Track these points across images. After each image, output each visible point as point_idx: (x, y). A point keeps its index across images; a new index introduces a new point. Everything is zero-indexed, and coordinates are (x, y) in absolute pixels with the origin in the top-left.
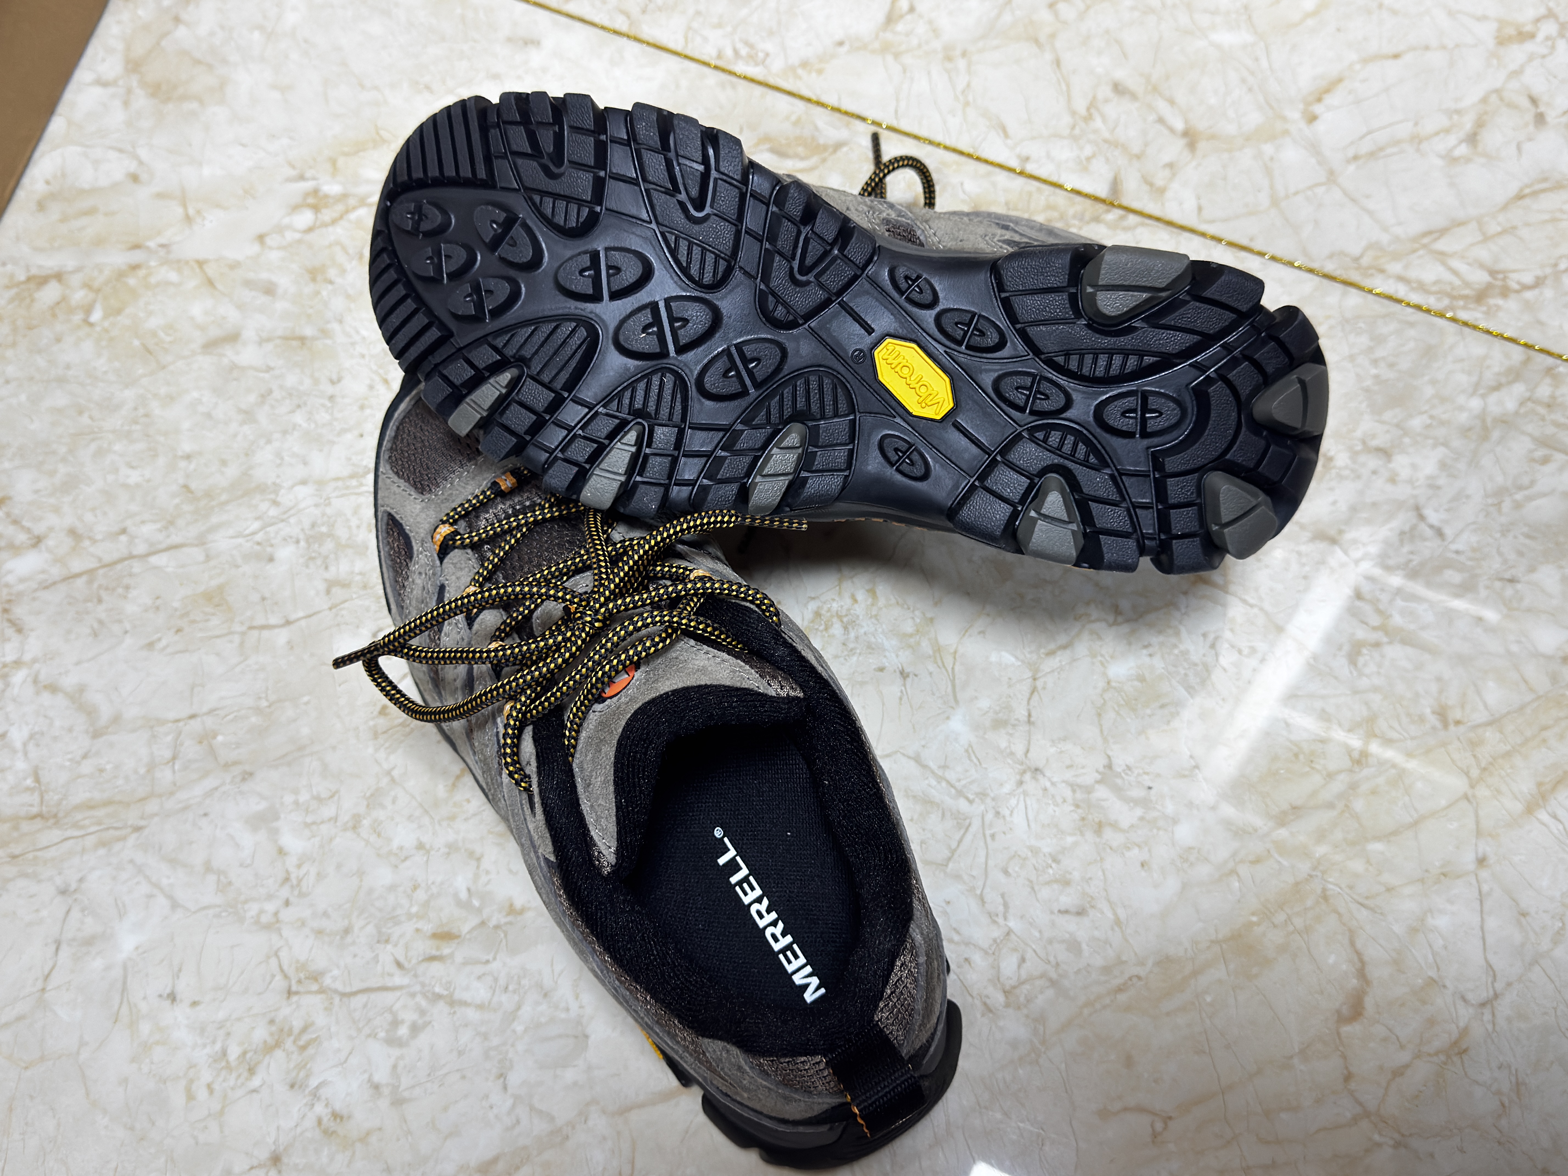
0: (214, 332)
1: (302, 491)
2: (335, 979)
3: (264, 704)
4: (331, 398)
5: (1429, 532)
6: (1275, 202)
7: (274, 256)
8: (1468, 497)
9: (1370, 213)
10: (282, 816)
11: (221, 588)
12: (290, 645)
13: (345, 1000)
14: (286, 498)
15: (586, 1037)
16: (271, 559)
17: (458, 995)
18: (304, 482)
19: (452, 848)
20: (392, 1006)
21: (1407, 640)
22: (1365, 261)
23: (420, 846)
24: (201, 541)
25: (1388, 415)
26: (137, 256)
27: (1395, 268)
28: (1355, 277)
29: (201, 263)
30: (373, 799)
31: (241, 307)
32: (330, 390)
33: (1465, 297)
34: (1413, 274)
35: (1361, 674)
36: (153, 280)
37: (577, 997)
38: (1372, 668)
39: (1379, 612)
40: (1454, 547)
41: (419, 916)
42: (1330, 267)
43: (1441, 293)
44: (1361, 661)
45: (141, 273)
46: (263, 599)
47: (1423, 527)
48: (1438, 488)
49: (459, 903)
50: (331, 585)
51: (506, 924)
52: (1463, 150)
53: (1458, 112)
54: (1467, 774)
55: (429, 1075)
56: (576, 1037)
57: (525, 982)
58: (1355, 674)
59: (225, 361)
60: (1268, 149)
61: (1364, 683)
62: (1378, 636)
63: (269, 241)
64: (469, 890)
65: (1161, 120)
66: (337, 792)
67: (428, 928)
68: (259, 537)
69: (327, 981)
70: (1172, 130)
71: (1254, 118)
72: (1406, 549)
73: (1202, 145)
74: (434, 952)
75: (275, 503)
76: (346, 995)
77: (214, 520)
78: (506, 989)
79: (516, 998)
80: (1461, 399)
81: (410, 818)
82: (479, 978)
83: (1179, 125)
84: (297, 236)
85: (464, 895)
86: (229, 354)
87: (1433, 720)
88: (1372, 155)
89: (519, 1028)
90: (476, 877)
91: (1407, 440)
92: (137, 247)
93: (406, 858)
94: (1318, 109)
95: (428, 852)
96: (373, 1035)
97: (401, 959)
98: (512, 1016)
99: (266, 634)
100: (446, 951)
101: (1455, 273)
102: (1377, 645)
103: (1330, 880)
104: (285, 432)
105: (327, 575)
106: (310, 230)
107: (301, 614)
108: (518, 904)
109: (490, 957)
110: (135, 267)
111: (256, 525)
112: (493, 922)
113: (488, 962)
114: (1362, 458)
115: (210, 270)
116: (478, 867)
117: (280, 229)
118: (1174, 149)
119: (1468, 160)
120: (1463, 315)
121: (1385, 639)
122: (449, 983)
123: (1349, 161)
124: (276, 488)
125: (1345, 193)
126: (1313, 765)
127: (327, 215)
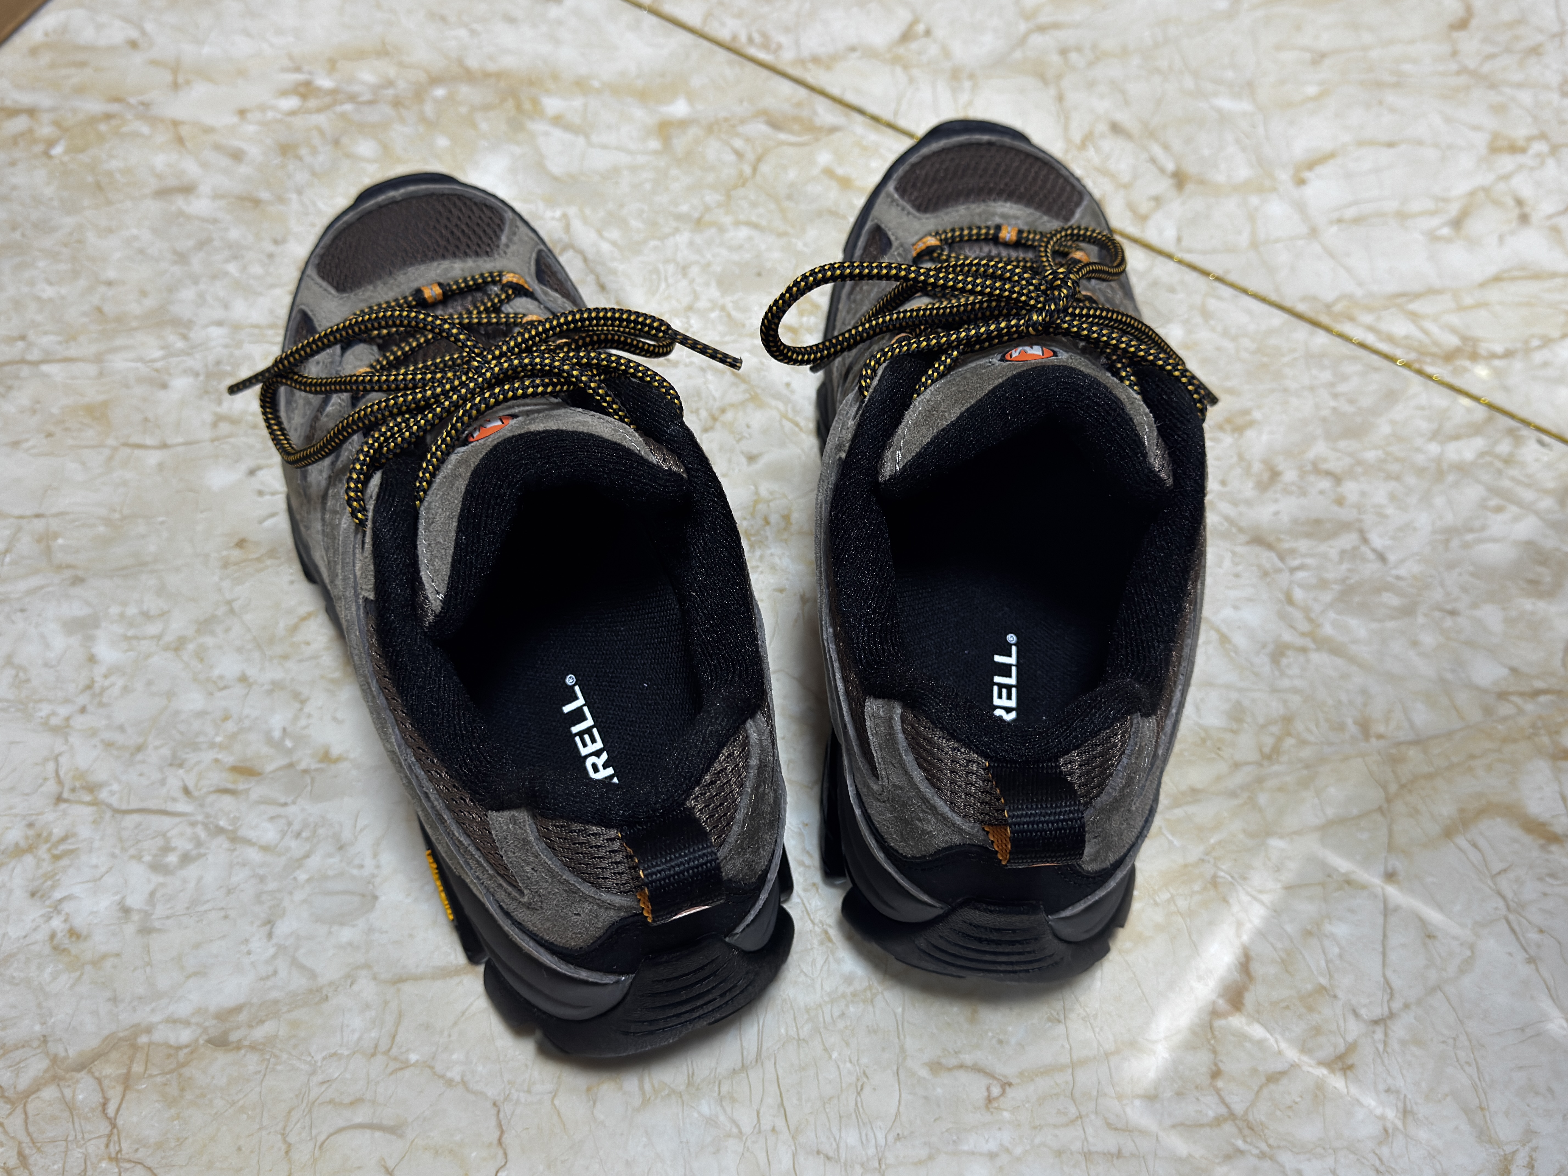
0: (172, 182)
1: (215, 332)
2: (112, 793)
3: (117, 516)
4: (271, 256)
5: (1371, 556)
6: (1254, 245)
7: (250, 129)
8: (1415, 529)
9: (1348, 270)
10: (104, 624)
11: (105, 404)
12: (161, 466)
13: (118, 816)
14: (196, 335)
15: (375, 898)
16: (164, 386)
17: (244, 832)
18: (220, 323)
19: (276, 686)
20: (168, 831)
21: (1335, 649)
22: (1338, 308)
23: (243, 679)
24: (98, 359)
25: (1342, 444)
26: (114, 108)
27: (1368, 319)
28: (1324, 319)
29: (176, 124)
30: (205, 625)
31: (205, 165)
32: (271, 248)
33: (1433, 355)
34: (1384, 326)
35: (1283, 674)
36: (124, 130)
37: (375, 855)
38: (1295, 671)
39: (1310, 620)
40: (1394, 572)
41: (221, 747)
42: (1301, 307)
43: (1409, 348)
44: (1284, 661)
45: (114, 122)
46: (146, 420)
47: (1364, 549)
48: (1386, 517)
49: (269, 740)
50: (220, 419)
51: (316, 770)
52: (1445, 231)
53: (1446, 200)
54: (1385, 787)
55: (188, 908)
56: (363, 896)
57: (321, 831)
58: (1277, 673)
59: (173, 208)
60: (1254, 200)
61: (1285, 683)
62: (1308, 642)
63: (249, 116)
64: (284, 730)
65: (1153, 160)
66: (168, 612)
67: (229, 759)
68: (159, 365)
69: (104, 795)
70: (1162, 170)
71: (1243, 172)
72: (1345, 566)
73: (1190, 187)
74: (230, 786)
75: (185, 337)
76: (119, 812)
77: (119, 342)
78: (298, 835)
79: (308, 846)
80: (1419, 442)
81: (239, 650)
82: (272, 819)
83: (1170, 167)
84: (279, 116)
85: (277, 734)
86: (180, 202)
87: (1353, 729)
88: (1357, 221)
89: (302, 876)
90: (296, 718)
91: (1359, 470)
92: (117, 100)
93: (225, 688)
94: (1307, 175)
95: (250, 686)
96: (138, 858)
97: (191, 785)
98: (299, 862)
99: (138, 452)
100: (241, 787)
101: (1425, 332)
102: (1304, 650)
103: (1224, 867)
104: (214, 277)
105: (218, 410)
106: (293, 113)
107: (180, 440)
108: (335, 751)
109: (289, 800)
110: (108, 117)
111: (158, 354)
112: (303, 765)
113: (285, 804)
114: (1312, 478)
115: (184, 131)
116: (301, 709)
117: (263, 108)
118: (1163, 186)
119: (1448, 240)
120: (1429, 369)
121: (1311, 645)
122: (236, 819)
123: (1331, 223)
124: (190, 324)
125: (1325, 248)
126: (1221, 753)
127: (312, 103)
